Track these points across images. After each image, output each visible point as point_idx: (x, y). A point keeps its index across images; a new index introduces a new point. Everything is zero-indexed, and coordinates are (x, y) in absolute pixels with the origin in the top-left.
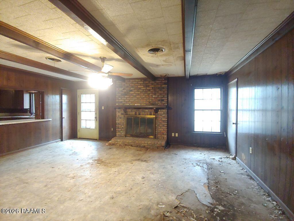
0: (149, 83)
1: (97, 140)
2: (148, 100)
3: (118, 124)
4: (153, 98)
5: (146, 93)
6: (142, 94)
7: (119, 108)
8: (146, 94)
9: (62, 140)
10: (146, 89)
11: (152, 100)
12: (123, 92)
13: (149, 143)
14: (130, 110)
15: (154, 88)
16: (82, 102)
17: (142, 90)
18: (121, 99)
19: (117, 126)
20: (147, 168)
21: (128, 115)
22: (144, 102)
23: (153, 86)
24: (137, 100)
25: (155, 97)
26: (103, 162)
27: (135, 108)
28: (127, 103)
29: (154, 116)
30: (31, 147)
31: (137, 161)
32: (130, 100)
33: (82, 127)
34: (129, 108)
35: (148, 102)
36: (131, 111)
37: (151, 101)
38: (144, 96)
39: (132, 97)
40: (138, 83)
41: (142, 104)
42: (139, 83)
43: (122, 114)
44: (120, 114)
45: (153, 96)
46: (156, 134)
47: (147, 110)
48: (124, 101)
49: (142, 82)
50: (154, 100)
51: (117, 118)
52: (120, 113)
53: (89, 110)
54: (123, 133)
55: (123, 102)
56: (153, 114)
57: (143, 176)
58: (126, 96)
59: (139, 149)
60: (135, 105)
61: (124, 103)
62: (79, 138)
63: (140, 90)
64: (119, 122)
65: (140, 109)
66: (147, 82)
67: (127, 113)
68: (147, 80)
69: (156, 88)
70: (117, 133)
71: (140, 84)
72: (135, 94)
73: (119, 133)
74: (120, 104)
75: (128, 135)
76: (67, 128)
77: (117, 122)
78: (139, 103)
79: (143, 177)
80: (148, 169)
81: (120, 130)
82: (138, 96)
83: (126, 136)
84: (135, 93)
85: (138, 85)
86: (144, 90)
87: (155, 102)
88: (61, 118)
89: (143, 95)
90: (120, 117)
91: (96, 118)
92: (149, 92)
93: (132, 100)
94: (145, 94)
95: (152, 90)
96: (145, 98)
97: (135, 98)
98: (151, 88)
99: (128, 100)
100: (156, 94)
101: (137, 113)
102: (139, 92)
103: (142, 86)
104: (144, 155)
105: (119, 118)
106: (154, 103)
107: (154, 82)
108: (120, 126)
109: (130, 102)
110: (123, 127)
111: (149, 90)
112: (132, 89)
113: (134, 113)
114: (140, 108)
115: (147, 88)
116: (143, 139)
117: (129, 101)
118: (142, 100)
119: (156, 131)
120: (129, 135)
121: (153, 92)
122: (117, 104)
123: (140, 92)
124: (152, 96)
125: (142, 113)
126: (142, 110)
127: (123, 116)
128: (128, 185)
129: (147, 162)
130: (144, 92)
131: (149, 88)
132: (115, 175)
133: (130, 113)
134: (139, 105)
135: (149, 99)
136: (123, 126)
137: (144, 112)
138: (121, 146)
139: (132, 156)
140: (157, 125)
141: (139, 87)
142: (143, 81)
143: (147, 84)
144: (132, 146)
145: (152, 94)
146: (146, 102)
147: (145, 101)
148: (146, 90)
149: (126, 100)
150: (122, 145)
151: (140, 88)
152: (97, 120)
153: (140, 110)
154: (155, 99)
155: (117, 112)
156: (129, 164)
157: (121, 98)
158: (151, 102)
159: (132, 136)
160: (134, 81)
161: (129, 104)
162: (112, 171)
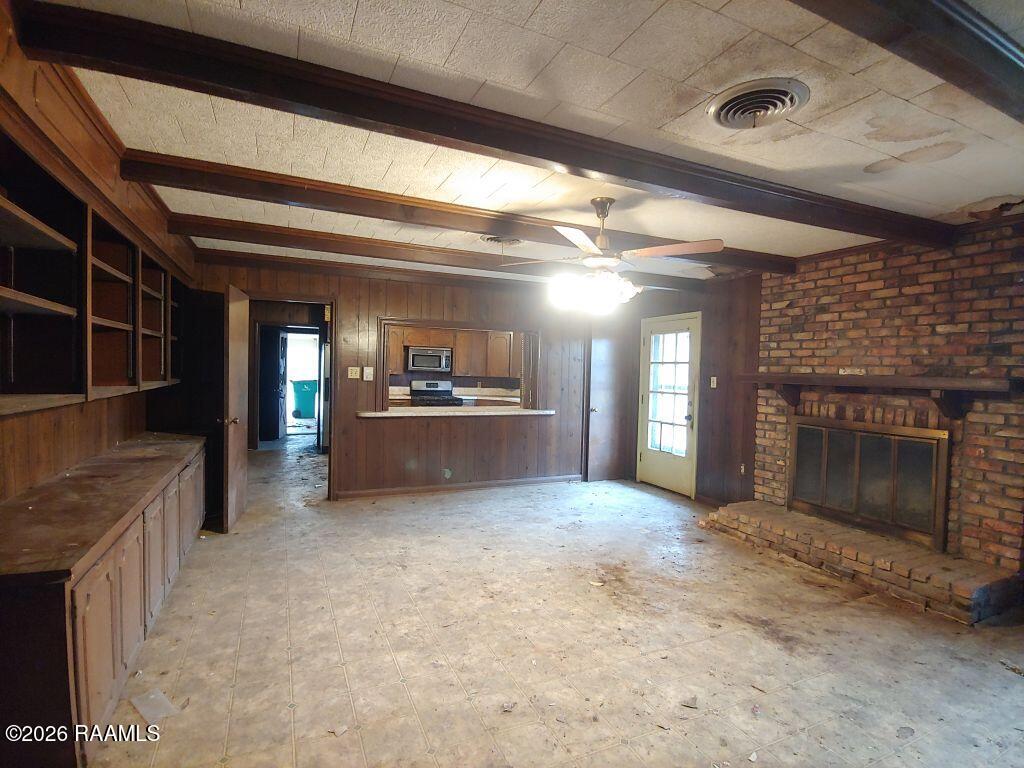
0: (919, 263)
1: (689, 498)
2: (907, 351)
3: (760, 449)
4: (938, 340)
5: (900, 315)
6: (879, 322)
7: (769, 386)
8: (898, 322)
9: (585, 479)
10: (901, 294)
11: (930, 347)
12: (787, 315)
13: (880, 563)
14: (814, 396)
15: (945, 287)
16: (652, 360)
17: (875, 304)
18: (779, 348)
19: (758, 456)
20: (759, 672)
21: (804, 418)
22: (886, 361)
23: (938, 277)
24: (847, 352)
25: (948, 335)
26: (620, 581)
27: (839, 389)
28: (801, 365)
29: (944, 435)
30: (500, 481)
31: (747, 626)
32: (817, 353)
33: (649, 447)
34: (811, 388)
35: (908, 361)
36: (821, 401)
37: (925, 352)
38: (884, 332)
39: (824, 337)
40: (855, 273)
41: (877, 371)
42: (860, 268)
43: (780, 411)
44: (771, 410)
45: (939, 329)
46: (946, 530)
47: (901, 402)
48: (792, 356)
49: (879, 265)
50: (947, 350)
51: (758, 425)
52: (771, 406)
53: (670, 387)
54: (782, 495)
55: (787, 361)
56: (933, 420)
57: (699, 696)
58: (800, 336)
59: (824, 579)
60: (841, 372)
61: (790, 366)
62: (642, 482)
63: (867, 305)
64: (765, 442)
65: (864, 393)
66: (905, 261)
67: (800, 407)
68: (905, 249)
69: (956, 283)
70: (758, 488)
71: (866, 277)
72: (839, 325)
73: (766, 490)
74: (774, 369)
75: (800, 505)
76: (604, 441)
77: (758, 441)
78: (859, 367)
79: (695, 699)
80: (758, 678)
81: (770, 475)
82: (852, 334)
83: (790, 508)
84: (840, 319)
85: (856, 280)
86: (884, 299)
87: (950, 361)
88: (587, 411)
89: (883, 326)
90: (770, 423)
91: (689, 418)
92: (915, 310)
93: (823, 353)
94: (892, 318)
95: (932, 299)
96: (893, 342)
97: (840, 344)
98: (929, 289)
99: (810, 353)
100: (959, 317)
101: (850, 413)
102: (863, 314)
103: (880, 284)
104: (816, 613)
105: (767, 427)
106: (945, 362)
107: (950, 255)
108: (769, 459)
109: (816, 361)
110: (781, 467)
111: (918, 300)
112: (825, 300)
113: (833, 410)
114: (863, 390)
115: (907, 290)
116: (871, 537)
117: (813, 356)
118: (875, 351)
119: (953, 516)
120: (805, 506)
121: (940, 309)
122: (762, 369)
123: (867, 311)
124: (933, 326)
125: (873, 413)
126: (871, 397)
127: (783, 419)
128: (600, 698)
129: (791, 649)
130: (885, 312)
131: (916, 290)
132: (605, 641)
133: (815, 411)
134: (857, 371)
135: (914, 343)
136: (781, 463)
137: (884, 407)
138: (748, 544)
139: (750, 597)
140: (955, 484)
141: (861, 287)
142: (881, 255)
143: (903, 271)
144: (795, 556)
145: (932, 320)
146: (895, 361)
147: (892, 356)
148: (901, 301)
149: (800, 353)
150: (756, 540)
151: (867, 295)
152: (692, 427)
153: (865, 397)
154: (948, 343)
155: (761, 401)
156: (702, 625)
157: (778, 343)
158: (926, 362)
159: (819, 511)
160: (837, 262)
161: (809, 370)
162: (609, 623)
